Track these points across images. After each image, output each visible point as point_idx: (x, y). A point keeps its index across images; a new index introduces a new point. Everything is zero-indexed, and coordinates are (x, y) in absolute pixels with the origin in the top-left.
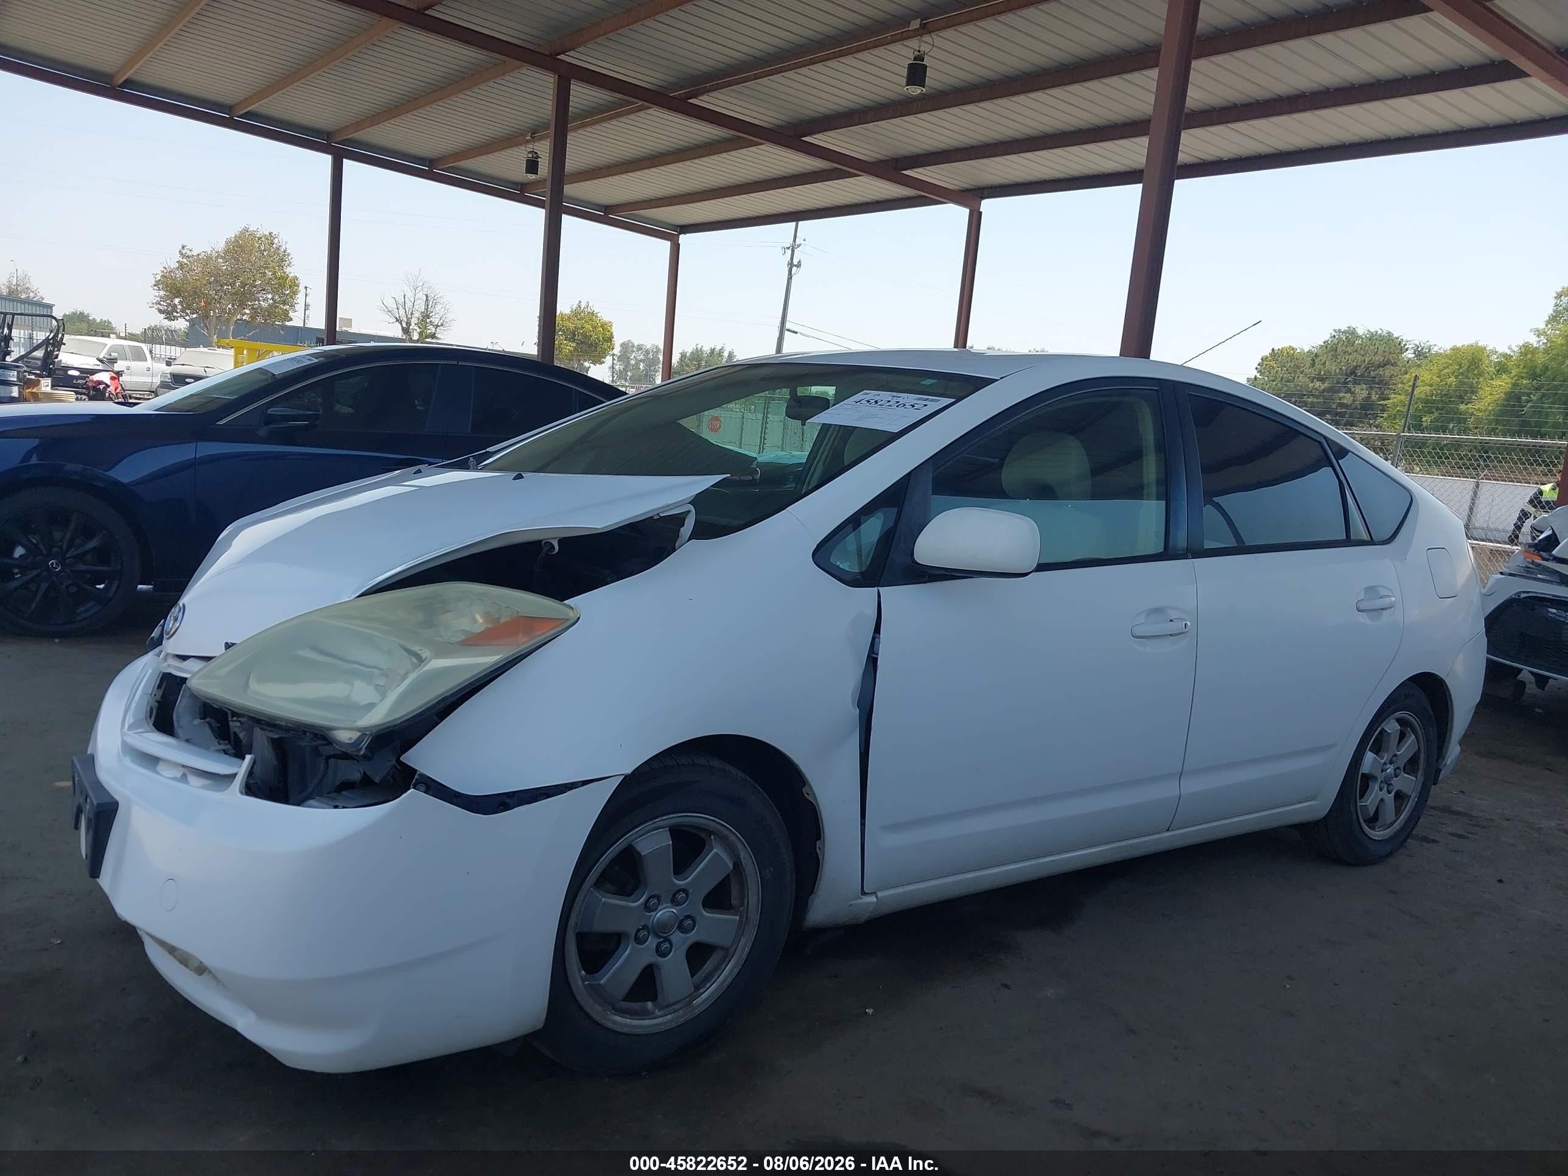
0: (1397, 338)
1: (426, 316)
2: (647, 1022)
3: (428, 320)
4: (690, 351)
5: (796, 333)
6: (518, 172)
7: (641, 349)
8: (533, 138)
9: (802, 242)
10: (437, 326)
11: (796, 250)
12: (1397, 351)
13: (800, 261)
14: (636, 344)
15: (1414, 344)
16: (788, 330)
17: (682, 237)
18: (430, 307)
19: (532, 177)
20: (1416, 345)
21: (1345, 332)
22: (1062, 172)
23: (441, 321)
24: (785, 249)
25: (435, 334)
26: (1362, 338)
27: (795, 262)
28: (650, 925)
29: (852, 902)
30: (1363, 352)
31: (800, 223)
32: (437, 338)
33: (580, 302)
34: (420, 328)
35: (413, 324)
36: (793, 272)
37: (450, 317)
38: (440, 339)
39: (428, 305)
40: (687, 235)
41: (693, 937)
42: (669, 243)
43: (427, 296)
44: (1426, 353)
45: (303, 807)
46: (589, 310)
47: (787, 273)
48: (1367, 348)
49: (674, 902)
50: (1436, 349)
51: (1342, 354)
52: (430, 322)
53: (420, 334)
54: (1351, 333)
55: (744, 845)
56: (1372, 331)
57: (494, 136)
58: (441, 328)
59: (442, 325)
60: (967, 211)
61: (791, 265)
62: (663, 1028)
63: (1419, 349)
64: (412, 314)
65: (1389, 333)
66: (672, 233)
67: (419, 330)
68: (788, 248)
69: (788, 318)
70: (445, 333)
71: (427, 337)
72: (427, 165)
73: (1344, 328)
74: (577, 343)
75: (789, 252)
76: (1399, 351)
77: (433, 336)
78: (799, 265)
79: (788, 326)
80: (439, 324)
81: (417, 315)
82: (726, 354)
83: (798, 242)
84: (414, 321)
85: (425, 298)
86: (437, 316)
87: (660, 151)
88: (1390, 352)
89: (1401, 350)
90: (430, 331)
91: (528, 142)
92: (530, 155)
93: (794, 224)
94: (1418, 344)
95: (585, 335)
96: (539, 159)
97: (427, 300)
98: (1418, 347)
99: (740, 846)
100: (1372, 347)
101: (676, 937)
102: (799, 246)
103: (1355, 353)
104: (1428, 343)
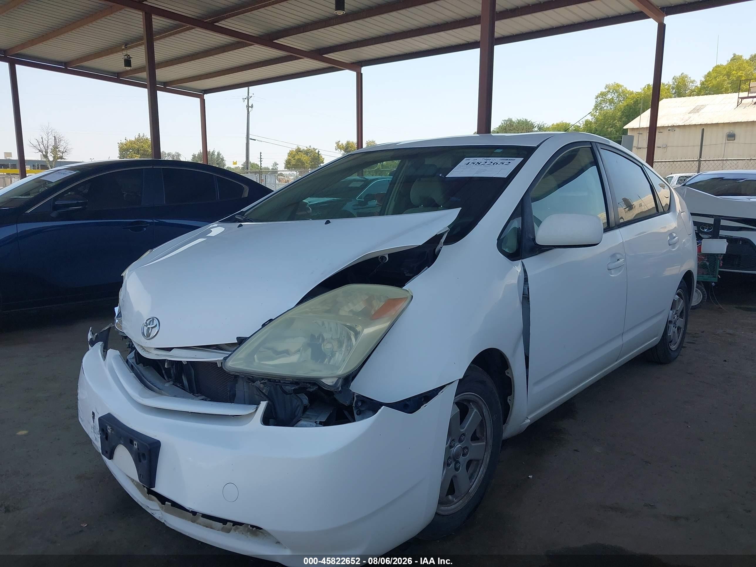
0: (530, 121)
1: (55, 148)
2: (453, 507)
3: (57, 150)
4: (197, 154)
5: (255, 140)
6: (121, 66)
7: (170, 155)
8: (126, 47)
9: (252, 95)
10: (63, 152)
11: (249, 99)
12: (532, 128)
13: (252, 105)
14: (167, 153)
15: (537, 124)
16: (251, 139)
17: (205, 95)
18: (57, 143)
19: (128, 68)
20: (538, 125)
21: (507, 121)
22: (400, 51)
23: (65, 150)
24: (244, 99)
25: (62, 157)
26: (515, 123)
27: (250, 105)
28: (452, 456)
29: (521, 424)
30: (517, 129)
31: (250, 87)
32: (64, 159)
33: (139, 134)
34: (53, 154)
35: (49, 152)
36: (250, 110)
37: (69, 147)
38: (65, 159)
39: (56, 142)
40: (208, 94)
41: (468, 457)
42: (199, 99)
43: (55, 137)
44: (542, 127)
45: (297, 427)
46: (145, 138)
47: (247, 111)
48: (519, 127)
49: (460, 441)
50: (546, 125)
51: (509, 131)
52: (59, 150)
53: (54, 157)
54: (510, 120)
55: (485, 405)
56: (519, 119)
57: (103, 48)
58: (65, 153)
59: (66, 151)
60: (355, 73)
61: (248, 107)
62: (460, 508)
63: (540, 126)
64: (48, 147)
65: (526, 119)
66: (200, 94)
67: (53, 156)
68: (246, 99)
69: (250, 133)
70: (68, 155)
71: (58, 159)
72: (64, 65)
73: (507, 119)
74: (141, 155)
75: (246, 100)
76: (532, 127)
77: (61, 158)
78: (252, 107)
79: (250, 137)
80: (64, 151)
81: (51, 147)
82: (216, 154)
83: (250, 95)
84: (49, 151)
85: (54, 138)
86: (62, 147)
87: (196, 52)
88: (529, 129)
89: (533, 127)
90: (59, 155)
91: (123, 50)
92: (126, 57)
93: (247, 88)
94: (539, 124)
95: (144, 150)
96: (131, 59)
97: (55, 139)
98: (539, 125)
99: (483, 406)
100: (521, 127)
101: (461, 459)
102: (251, 97)
103: (514, 130)
104: (543, 123)
